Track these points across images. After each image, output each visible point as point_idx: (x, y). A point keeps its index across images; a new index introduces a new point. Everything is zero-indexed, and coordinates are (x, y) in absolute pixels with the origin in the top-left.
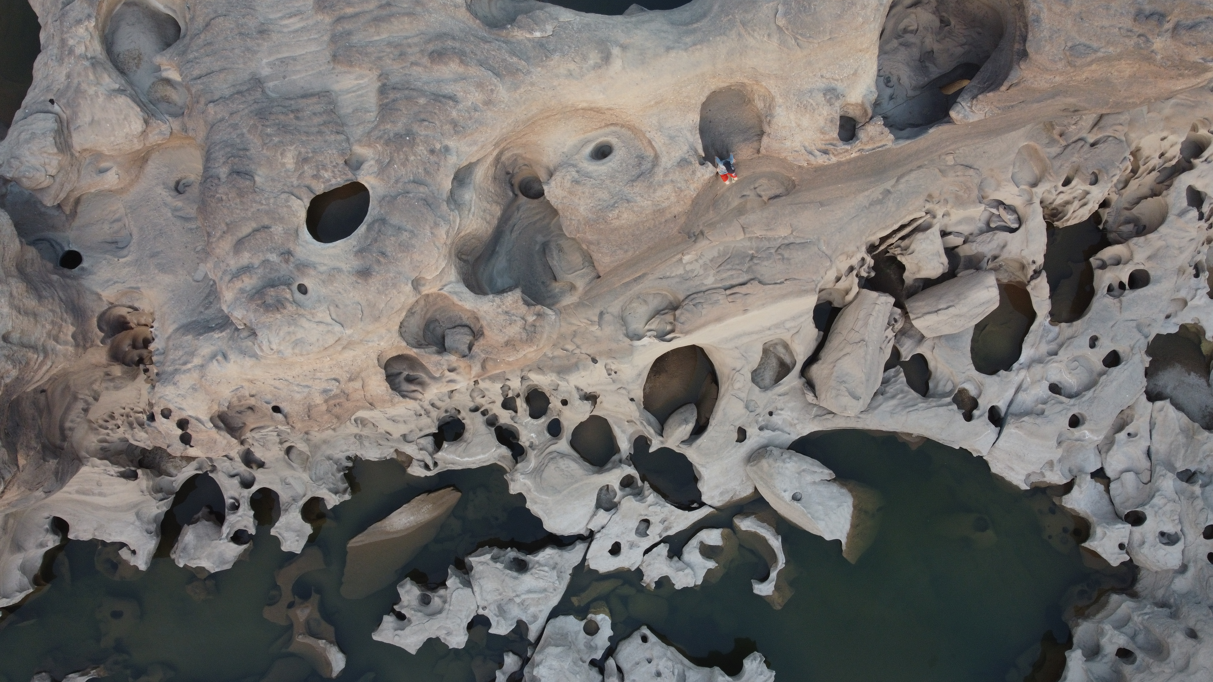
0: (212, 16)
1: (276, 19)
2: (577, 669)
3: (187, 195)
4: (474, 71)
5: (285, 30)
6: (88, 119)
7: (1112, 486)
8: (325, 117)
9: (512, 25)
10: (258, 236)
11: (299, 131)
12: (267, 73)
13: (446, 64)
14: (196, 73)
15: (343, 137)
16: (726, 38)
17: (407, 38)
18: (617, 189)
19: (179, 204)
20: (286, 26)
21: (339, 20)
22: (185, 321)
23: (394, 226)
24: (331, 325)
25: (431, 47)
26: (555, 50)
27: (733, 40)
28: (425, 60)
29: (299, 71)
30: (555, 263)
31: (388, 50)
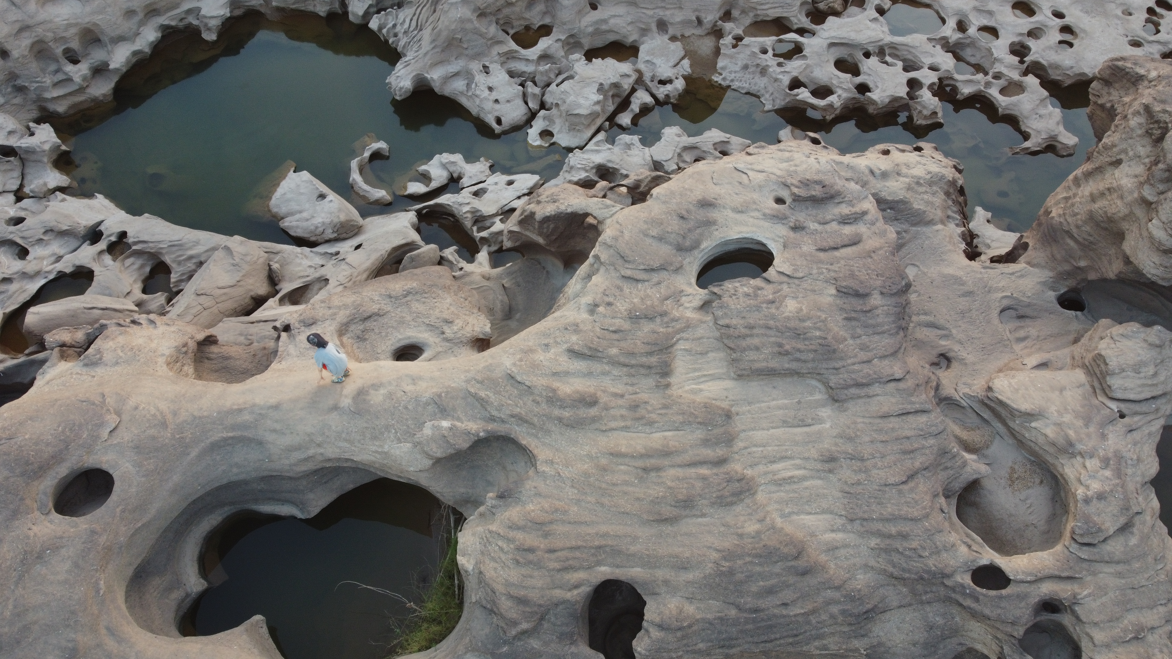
0: (905, 487)
1: (812, 478)
2: (562, 96)
3: (935, 352)
4: (539, 382)
5: (798, 462)
6: (1068, 394)
7: (15, 187)
8: (744, 343)
9: (478, 435)
10: (832, 244)
11: (778, 330)
12: (824, 410)
13: (578, 392)
14: (923, 419)
15: (721, 322)
16: (196, 413)
17: (626, 428)
18: (399, 310)
19: (943, 343)
20: (799, 467)
21: (721, 462)
22: (926, 229)
23: (666, 243)
24: (748, 169)
25: (593, 411)
26: (427, 404)
27: (187, 411)
28: (604, 399)
29: (779, 408)
30: (500, 297)
31: (653, 416)
